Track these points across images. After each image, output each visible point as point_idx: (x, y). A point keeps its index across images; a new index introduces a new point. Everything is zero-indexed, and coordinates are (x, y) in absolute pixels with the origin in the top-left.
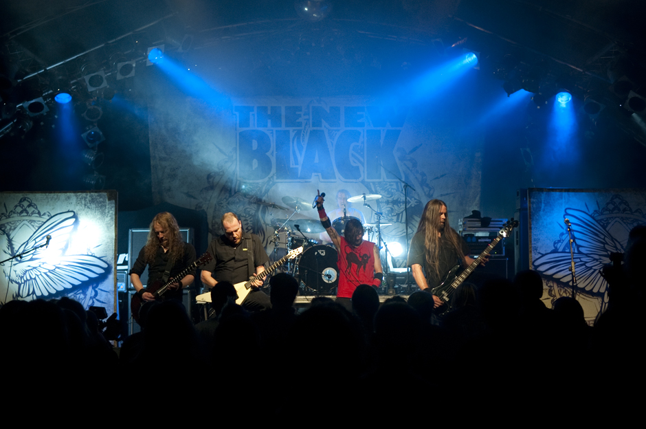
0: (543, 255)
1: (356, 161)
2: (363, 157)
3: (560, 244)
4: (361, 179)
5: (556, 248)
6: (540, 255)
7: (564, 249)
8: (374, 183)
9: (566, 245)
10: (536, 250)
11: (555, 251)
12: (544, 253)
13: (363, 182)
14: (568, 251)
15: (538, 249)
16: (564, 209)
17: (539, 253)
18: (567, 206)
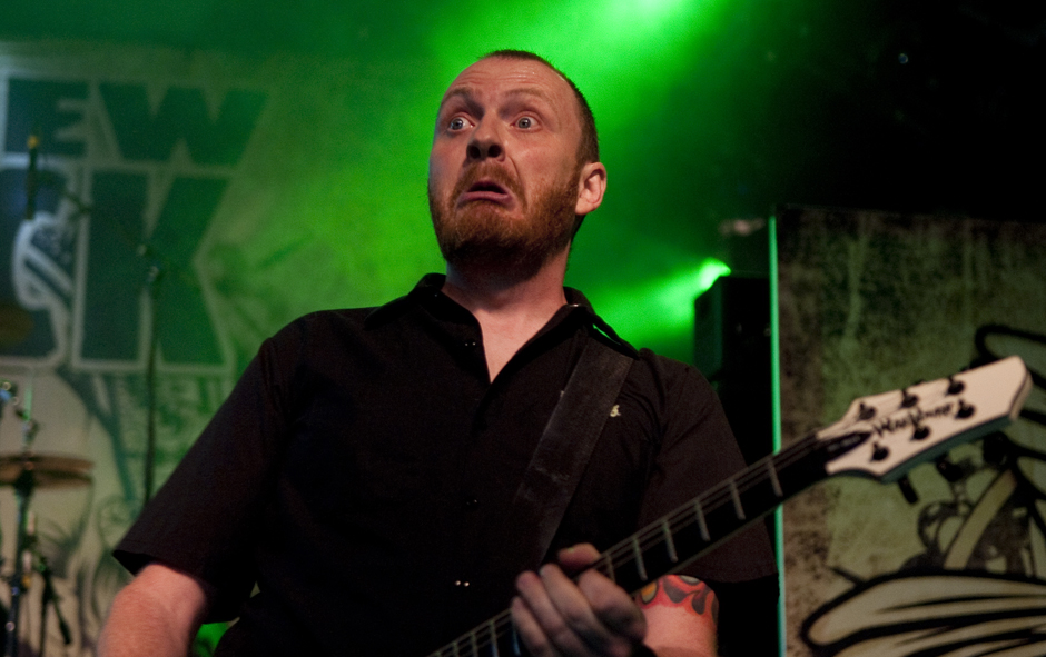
0: (861, 586)
1: (39, 285)
2: (69, 270)
3: (952, 525)
4: (55, 359)
5: (932, 546)
6: (842, 586)
7: (978, 553)
8: (108, 378)
9: (990, 535)
10: (821, 551)
11: (927, 565)
12: (864, 571)
13: (63, 372)
14: (998, 565)
15: (834, 548)
16: (969, 330)
17: (839, 572)
18: (986, 317)
